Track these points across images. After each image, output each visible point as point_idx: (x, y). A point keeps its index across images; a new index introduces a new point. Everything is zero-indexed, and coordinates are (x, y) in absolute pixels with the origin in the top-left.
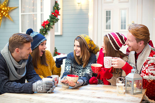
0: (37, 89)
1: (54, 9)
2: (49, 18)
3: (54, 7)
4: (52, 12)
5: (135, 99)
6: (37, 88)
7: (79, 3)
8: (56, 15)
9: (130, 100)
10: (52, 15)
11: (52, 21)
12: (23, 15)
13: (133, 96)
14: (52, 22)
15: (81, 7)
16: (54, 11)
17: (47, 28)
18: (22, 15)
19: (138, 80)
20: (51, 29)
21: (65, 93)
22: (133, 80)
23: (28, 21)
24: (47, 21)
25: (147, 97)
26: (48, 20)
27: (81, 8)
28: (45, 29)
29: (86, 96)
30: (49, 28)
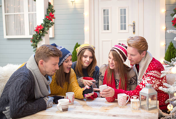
0: (49, 105)
1: (48, 11)
2: (42, 22)
3: (47, 9)
4: (46, 15)
5: (151, 115)
7: (73, 2)
8: (51, 19)
10: (46, 19)
12: (8, 15)
13: (149, 112)
14: (46, 27)
15: (75, 5)
16: (48, 13)
17: (41, 34)
18: (6, 15)
20: (46, 35)
23: (14, 22)
24: (41, 26)
26: (42, 24)
27: (75, 7)
28: (39, 35)
29: (100, 114)
30: (43, 34)
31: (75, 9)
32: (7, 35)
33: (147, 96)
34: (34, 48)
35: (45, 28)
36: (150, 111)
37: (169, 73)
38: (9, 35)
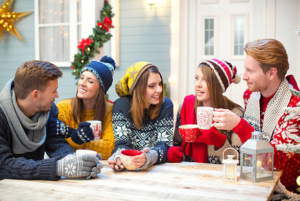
0: (65, 171)
1: (102, 15)
2: (91, 33)
3: (102, 12)
4: (98, 21)
5: (258, 190)
6: (66, 169)
7: (151, 5)
8: (106, 28)
9: (248, 191)
10: (98, 27)
11: (100, 38)
12: (43, 28)
13: (256, 185)
14: (98, 41)
15: (156, 11)
16: (102, 18)
18: (40, 28)
19: (266, 152)
20: (96, 55)
21: (120, 179)
22: (255, 153)
23: (52, 40)
24: (88, 40)
26: (90, 36)
27: (156, 13)
28: (85, 54)
30: (92, 53)
31: (156, 17)
33: (254, 153)
34: (76, 78)
35: (96, 43)
36: (258, 183)
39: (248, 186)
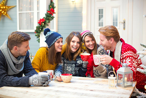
1: (49, 7)
2: (45, 16)
3: (49, 6)
6: (34, 81)
7: (73, 2)
8: (51, 13)
9: (121, 92)
10: (47, 13)
11: (48, 19)
12: (21, 13)
15: (75, 5)
16: (49, 9)
18: (19, 13)
19: (129, 73)
21: (59, 86)
22: (124, 74)
23: (25, 19)
24: (43, 19)
25: (137, 89)
26: (44, 18)
28: (42, 26)
29: (79, 89)
30: (45, 26)
31: (75, 8)
32: (20, 29)
34: (37, 38)
35: (46, 21)
36: (125, 88)
37: (144, 54)
38: (22, 29)
39: (121, 90)
